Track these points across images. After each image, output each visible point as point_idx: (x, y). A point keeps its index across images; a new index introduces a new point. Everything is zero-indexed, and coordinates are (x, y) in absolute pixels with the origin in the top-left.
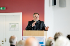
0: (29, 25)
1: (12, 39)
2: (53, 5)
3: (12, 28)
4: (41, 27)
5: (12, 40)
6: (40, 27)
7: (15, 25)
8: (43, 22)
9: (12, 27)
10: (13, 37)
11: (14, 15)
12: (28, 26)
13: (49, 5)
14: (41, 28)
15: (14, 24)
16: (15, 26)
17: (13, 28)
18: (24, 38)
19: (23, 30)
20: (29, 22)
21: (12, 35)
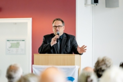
0: (45, 42)
1: (11, 71)
2: (92, 3)
3: (11, 49)
4: (70, 47)
5: (12, 73)
6: (67, 46)
7: (18, 43)
8: (72, 36)
9: (11, 47)
10: (14, 67)
11: (16, 23)
12: (42, 46)
13: (86, 4)
14: (69, 49)
15: (16, 42)
16: (17, 45)
17: (14, 49)
18: (36, 68)
19: (33, 53)
20: (45, 37)
21: (13, 63)
